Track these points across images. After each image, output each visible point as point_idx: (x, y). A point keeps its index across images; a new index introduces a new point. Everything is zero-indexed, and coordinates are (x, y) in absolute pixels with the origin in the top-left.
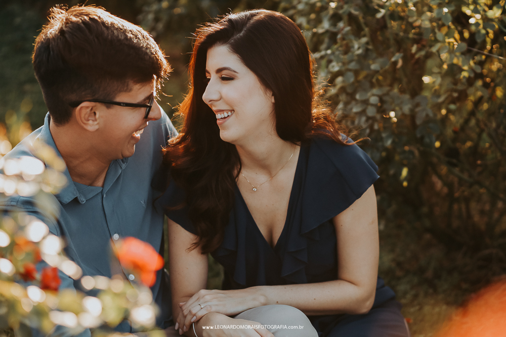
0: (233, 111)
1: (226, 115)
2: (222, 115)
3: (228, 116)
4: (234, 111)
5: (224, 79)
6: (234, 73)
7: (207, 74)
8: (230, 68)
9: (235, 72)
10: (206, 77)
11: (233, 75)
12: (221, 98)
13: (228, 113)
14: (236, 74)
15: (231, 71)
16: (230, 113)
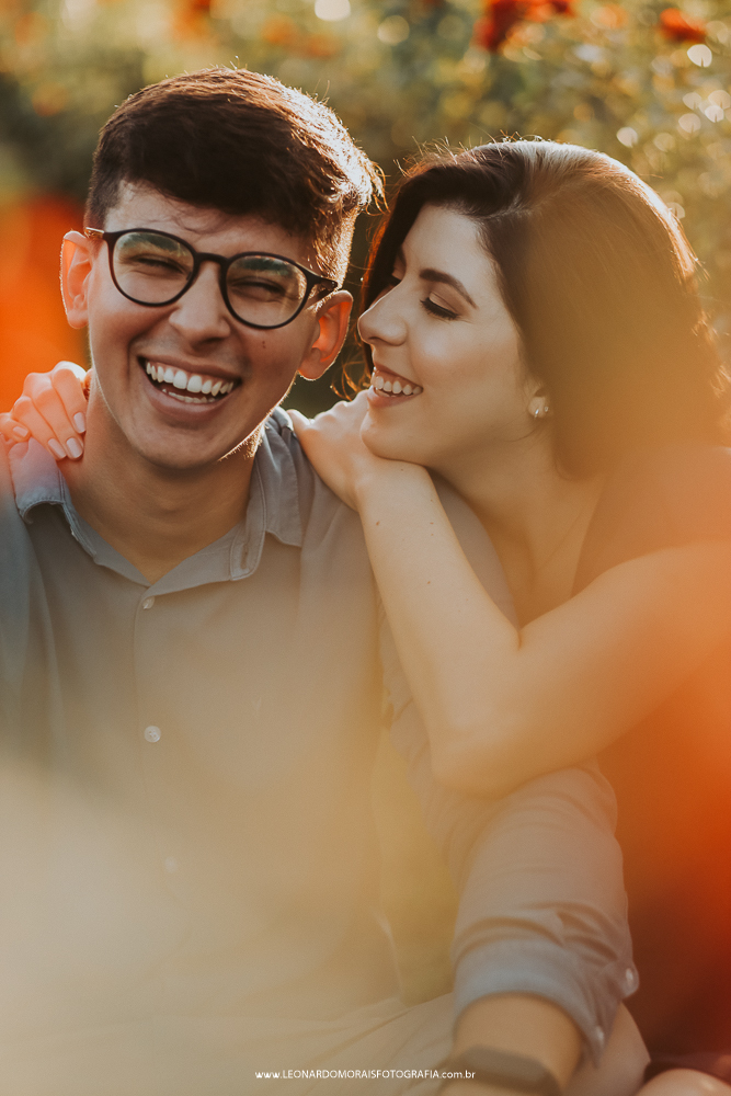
0: (418, 388)
1: (397, 388)
2: (388, 383)
3: (402, 393)
4: (422, 389)
5: (430, 308)
6: (464, 302)
7: (397, 266)
8: (461, 286)
9: (470, 301)
10: (392, 270)
11: (461, 307)
12: (404, 342)
13: (403, 386)
14: (469, 307)
15: (462, 294)
16: (407, 390)
